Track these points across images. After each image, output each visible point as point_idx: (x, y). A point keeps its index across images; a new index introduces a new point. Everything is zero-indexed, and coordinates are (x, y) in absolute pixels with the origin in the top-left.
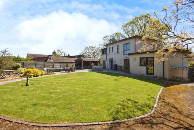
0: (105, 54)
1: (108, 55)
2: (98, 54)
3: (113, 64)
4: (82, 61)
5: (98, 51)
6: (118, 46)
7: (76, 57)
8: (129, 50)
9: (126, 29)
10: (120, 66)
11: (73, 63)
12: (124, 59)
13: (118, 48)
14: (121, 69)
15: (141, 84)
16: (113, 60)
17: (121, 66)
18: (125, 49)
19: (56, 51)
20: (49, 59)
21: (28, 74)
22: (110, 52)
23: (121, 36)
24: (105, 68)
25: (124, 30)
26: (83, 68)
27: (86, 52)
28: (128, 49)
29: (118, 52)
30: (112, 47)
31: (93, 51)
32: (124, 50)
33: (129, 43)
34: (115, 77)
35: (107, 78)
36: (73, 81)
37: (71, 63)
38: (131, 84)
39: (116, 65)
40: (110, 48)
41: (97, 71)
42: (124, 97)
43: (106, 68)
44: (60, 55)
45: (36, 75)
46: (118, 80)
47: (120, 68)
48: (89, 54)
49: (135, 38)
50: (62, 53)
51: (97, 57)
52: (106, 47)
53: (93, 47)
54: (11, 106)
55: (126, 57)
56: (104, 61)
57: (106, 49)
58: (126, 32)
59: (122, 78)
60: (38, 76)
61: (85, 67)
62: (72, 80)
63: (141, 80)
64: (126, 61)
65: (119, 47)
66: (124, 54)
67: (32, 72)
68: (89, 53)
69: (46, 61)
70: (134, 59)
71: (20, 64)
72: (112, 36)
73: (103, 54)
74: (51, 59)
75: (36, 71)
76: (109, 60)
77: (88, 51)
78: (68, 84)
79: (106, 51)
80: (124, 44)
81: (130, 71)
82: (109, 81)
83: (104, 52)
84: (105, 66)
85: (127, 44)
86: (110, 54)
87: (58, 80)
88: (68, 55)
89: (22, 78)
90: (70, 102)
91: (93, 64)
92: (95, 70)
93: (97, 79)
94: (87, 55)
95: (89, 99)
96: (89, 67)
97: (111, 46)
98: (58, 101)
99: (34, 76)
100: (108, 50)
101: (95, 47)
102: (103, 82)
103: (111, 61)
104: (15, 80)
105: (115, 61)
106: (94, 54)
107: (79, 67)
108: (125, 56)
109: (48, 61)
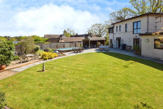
0: (112, 33)
1: (115, 34)
2: (104, 31)
3: (121, 43)
4: (89, 40)
5: (104, 28)
6: (126, 25)
7: (84, 36)
8: (140, 28)
9: (136, 3)
10: (129, 46)
11: (81, 42)
12: (134, 39)
13: (126, 27)
14: (131, 49)
15: (158, 75)
16: (121, 39)
17: (131, 46)
18: (135, 27)
19: (66, 30)
20: (60, 40)
21: (44, 57)
22: (117, 31)
23: (129, 11)
24: (112, 46)
25: (133, 4)
26: (90, 47)
27: (92, 29)
28: (138, 28)
29: (126, 31)
30: (120, 26)
31: (99, 28)
32: (134, 29)
33: (140, 21)
34: (124, 62)
35: (115, 63)
36: (81, 67)
37: (79, 42)
38: (144, 75)
39: (125, 45)
40: (117, 27)
41: (104, 51)
42: (138, 99)
43: (114, 47)
44: (69, 33)
45: (50, 58)
46: (127, 67)
47: (128, 48)
48: (96, 32)
49: (148, 16)
50: (71, 31)
51: (103, 33)
52: (113, 25)
53: (99, 24)
54: (30, 99)
55: (136, 37)
56: (111, 40)
57: (113, 28)
58: (135, 6)
59: (132, 63)
60: (52, 58)
61: (92, 47)
62: (80, 64)
63: (157, 68)
64: (137, 41)
65: (128, 26)
66: (133, 33)
67: (47, 56)
68: (96, 30)
69: (58, 42)
70: (147, 41)
71: (39, 46)
72: (119, 12)
73: (109, 32)
74: (62, 40)
75: (50, 55)
76: (117, 39)
77: (94, 29)
78: (77, 72)
79: (113, 30)
80: (134, 23)
81: (141, 53)
82: (117, 68)
83: (111, 31)
84: (112, 45)
85: (137, 22)
86: (117, 32)
87: (68, 65)
88: (76, 34)
89: (40, 61)
90: (78, 100)
91: (99, 43)
92: (101, 51)
93: (104, 65)
94: (94, 32)
95: (97, 98)
96: (95, 46)
97: (118, 25)
98: (67, 96)
99: (49, 59)
100: (115, 29)
101: (101, 24)
102: (111, 70)
103: (119, 39)
104: (35, 63)
105: (122, 40)
106: (100, 30)
107: (86, 46)
108: (134, 35)
109: (59, 42)
